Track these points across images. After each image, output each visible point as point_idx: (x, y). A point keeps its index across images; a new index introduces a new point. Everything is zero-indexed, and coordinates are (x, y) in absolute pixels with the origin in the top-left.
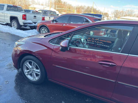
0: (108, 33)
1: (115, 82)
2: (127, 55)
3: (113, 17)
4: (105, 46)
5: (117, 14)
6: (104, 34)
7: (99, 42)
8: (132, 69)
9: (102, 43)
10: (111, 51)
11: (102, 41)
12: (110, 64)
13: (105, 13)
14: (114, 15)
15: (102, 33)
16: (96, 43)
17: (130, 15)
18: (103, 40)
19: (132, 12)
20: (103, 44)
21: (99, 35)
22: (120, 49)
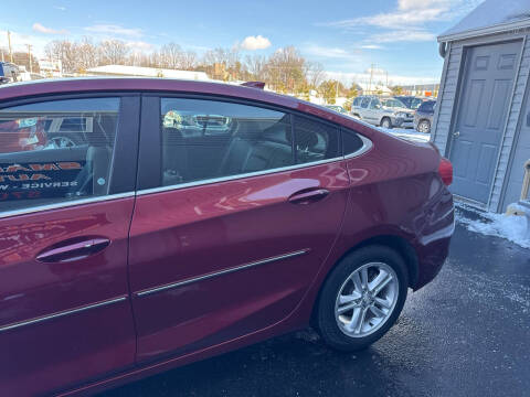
0: (56, 134)
1: (129, 300)
2: (133, 193)
3: (60, 68)
4: (59, 184)
5: (68, 56)
6: (42, 142)
7: (30, 174)
8: (176, 231)
9: (41, 176)
10: (73, 200)
11: (41, 168)
12: (88, 244)
13: (17, 55)
14: (60, 63)
15: (28, 136)
16: (20, 184)
17: (118, 61)
18: (42, 164)
19: (120, 48)
20: (48, 182)
21: (19, 149)
22: (101, 181)
